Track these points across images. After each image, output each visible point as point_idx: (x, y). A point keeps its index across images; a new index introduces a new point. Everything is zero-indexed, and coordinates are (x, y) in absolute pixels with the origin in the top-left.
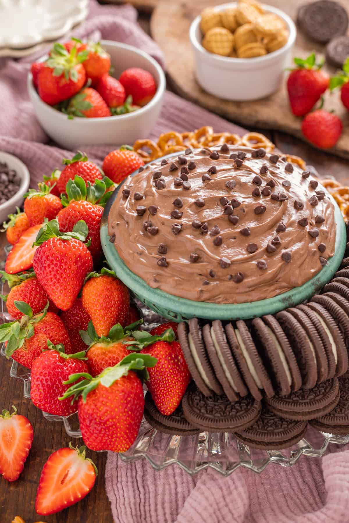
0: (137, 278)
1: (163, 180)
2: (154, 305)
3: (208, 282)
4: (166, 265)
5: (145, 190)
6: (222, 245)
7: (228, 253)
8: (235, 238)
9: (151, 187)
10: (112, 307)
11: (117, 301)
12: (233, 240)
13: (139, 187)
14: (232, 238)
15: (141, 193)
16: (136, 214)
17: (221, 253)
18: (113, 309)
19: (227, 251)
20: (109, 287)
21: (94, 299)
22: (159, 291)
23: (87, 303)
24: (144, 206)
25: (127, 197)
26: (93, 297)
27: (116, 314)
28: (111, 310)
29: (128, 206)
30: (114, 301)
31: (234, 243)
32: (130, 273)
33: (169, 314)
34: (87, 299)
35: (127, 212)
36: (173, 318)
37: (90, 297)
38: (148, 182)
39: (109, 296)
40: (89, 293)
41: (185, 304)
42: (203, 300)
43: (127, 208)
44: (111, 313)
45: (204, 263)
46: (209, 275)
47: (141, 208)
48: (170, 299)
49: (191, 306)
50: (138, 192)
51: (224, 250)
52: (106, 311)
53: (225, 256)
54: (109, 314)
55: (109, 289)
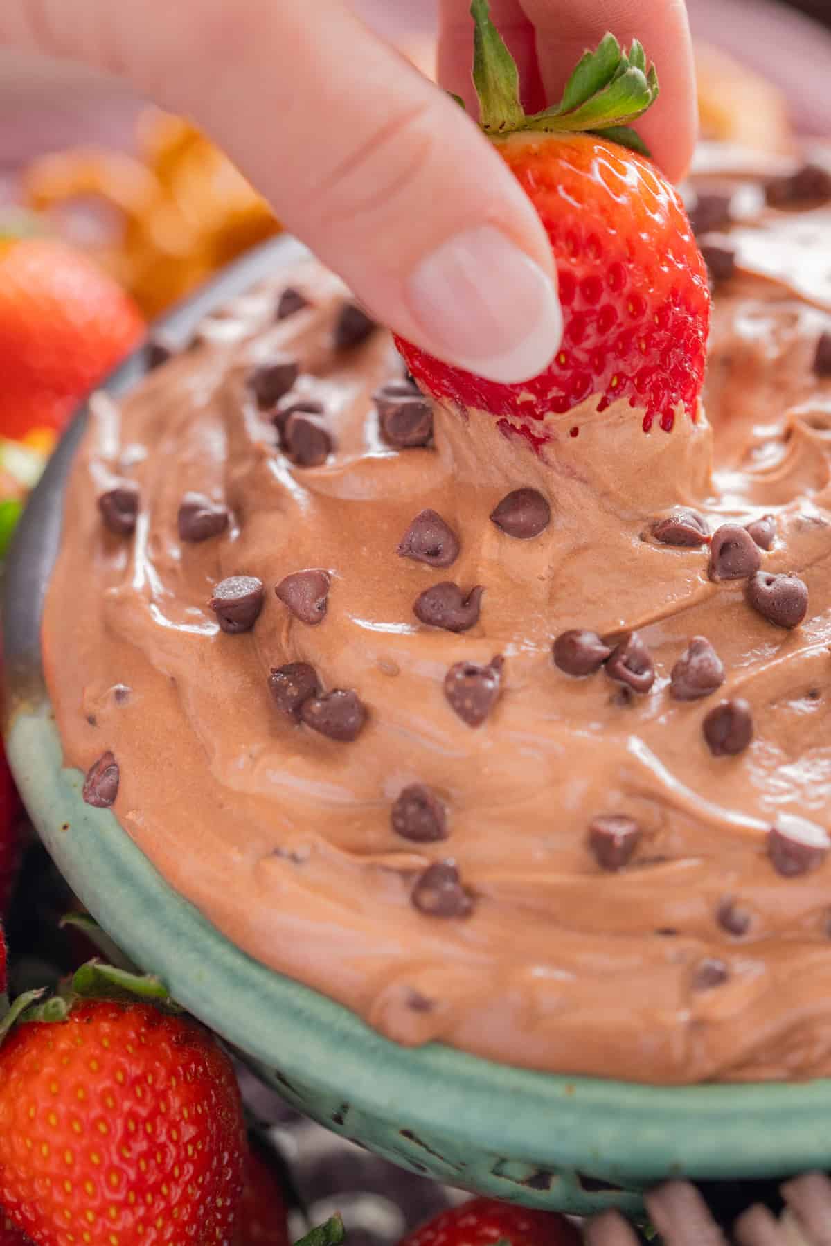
0: (301, 999)
1: (313, 408)
2: (408, 1134)
3: (718, 966)
4: (465, 902)
5: (227, 474)
6: (755, 745)
7: (799, 786)
8: (813, 695)
9: (260, 456)
10: (169, 1178)
11: (193, 1141)
12: (803, 706)
13: (184, 467)
14: (796, 697)
15: (211, 501)
16: (212, 630)
17: (758, 793)
18: (176, 1193)
19: (788, 770)
20: (135, 1071)
21: (60, 1151)
22: (443, 1060)
23: (17, 1179)
24: (249, 572)
25: (128, 532)
26: (58, 1139)
27: (193, 1218)
28: (166, 1198)
29: (157, 586)
30: (176, 1143)
31: (812, 721)
32: (255, 974)
33: (498, 1173)
34: (21, 1152)
35: (161, 620)
36: (525, 1189)
37: (38, 1142)
38: (234, 427)
39: (145, 1121)
40: (31, 1120)
41: (608, 1111)
42: (709, 1067)
43: (151, 601)
44: (167, 1214)
45: (685, 864)
46: (713, 927)
47: (238, 588)
48: (517, 1093)
49: (641, 1116)
50: (194, 497)
51: (771, 771)
52: (141, 1211)
53: (790, 808)
54: (160, 1223)
55: (140, 1080)
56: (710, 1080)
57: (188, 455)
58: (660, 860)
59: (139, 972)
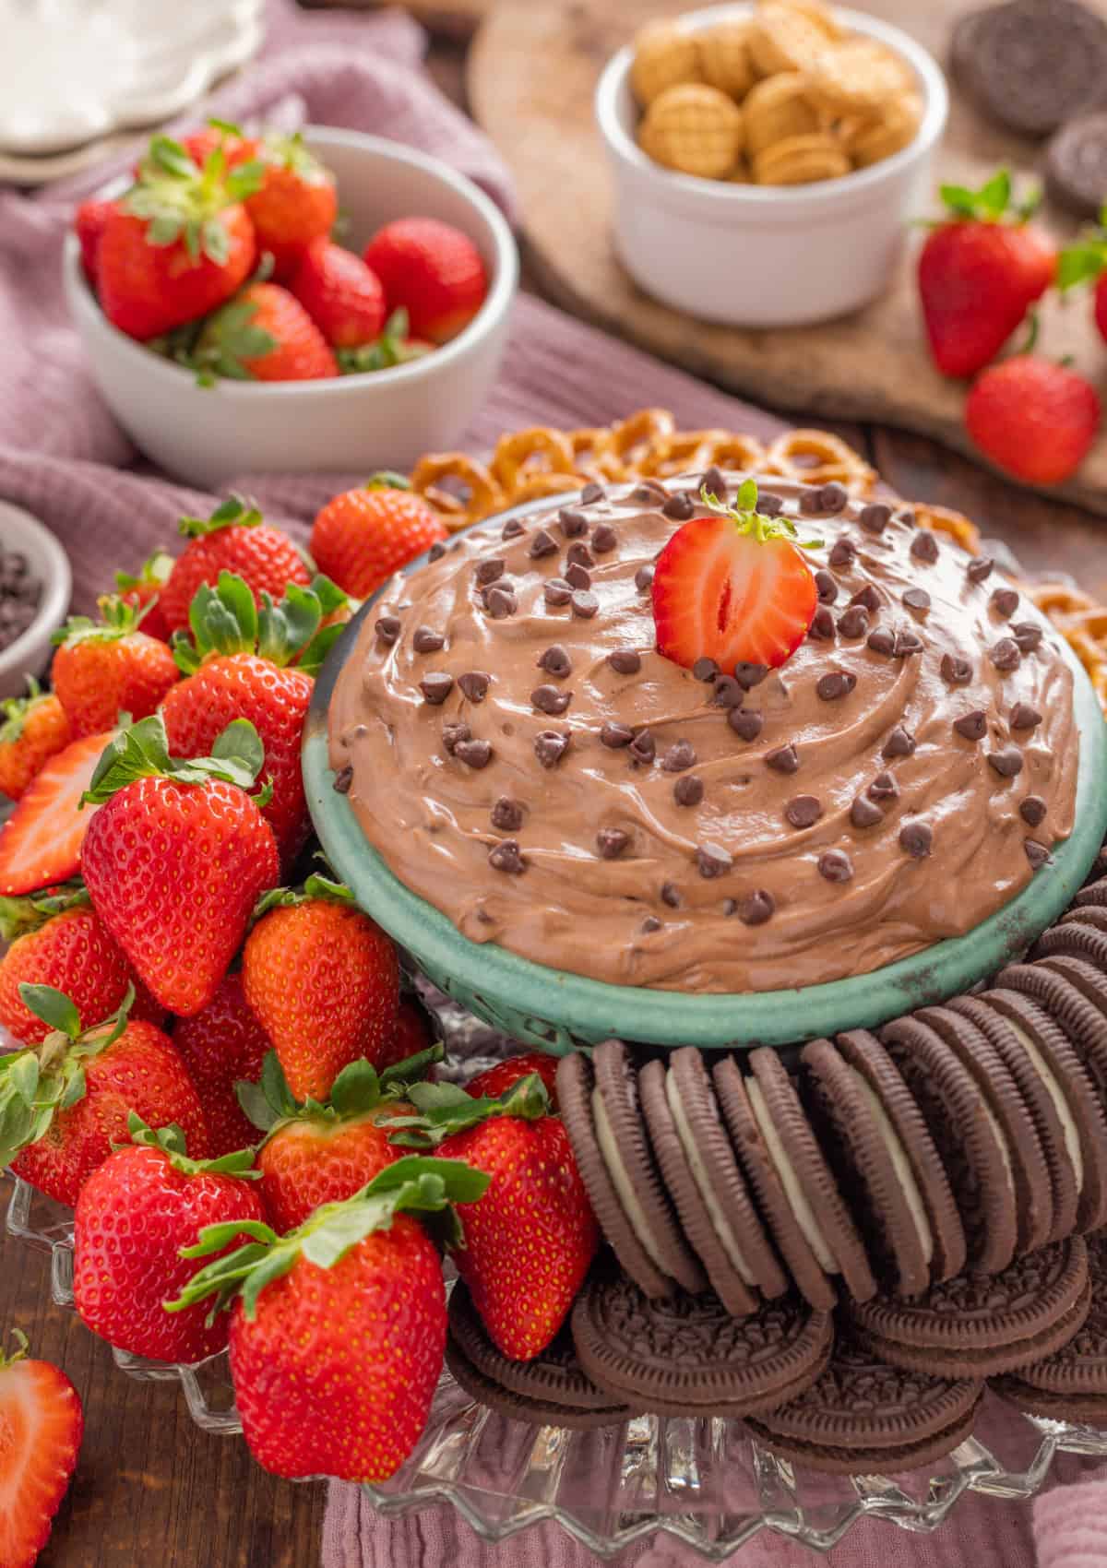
1: (509, 588)
2: (479, 998)
3: (656, 921)
4: (520, 865)
5: (449, 619)
6: (703, 803)
7: (723, 828)
8: (746, 781)
9: (470, 610)
10: (341, 1003)
11: (359, 985)
12: (739, 788)
13: (429, 611)
14: (736, 782)
15: (436, 631)
16: (419, 700)
17: (698, 829)
18: (345, 1011)
19: (721, 821)
20: (331, 940)
21: (281, 977)
22: (494, 953)
24: (447, 670)
25: (390, 644)
26: (280, 971)
27: (354, 1029)
28: (339, 1014)
29: (395, 674)
30: (348, 983)
31: (743, 795)
33: (528, 1028)
34: (260, 976)
35: (392, 691)
36: (541, 1040)
37: (269, 971)
38: (461, 593)
39: (331, 968)
40: (267, 959)
41: (580, 994)
42: (642, 979)
43: (389, 681)
44: (338, 1023)
45: (645, 861)
46: (658, 899)
47: (437, 678)
48: (532, 978)
49: (601, 1000)
50: (425, 628)
51: (708, 818)
52: (323, 1019)
53: (714, 839)
54: (333, 1028)
55: (332, 945)
56: (642, 986)
57: (431, 606)
58: (636, 857)
59: (337, 881)
